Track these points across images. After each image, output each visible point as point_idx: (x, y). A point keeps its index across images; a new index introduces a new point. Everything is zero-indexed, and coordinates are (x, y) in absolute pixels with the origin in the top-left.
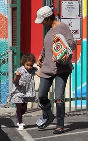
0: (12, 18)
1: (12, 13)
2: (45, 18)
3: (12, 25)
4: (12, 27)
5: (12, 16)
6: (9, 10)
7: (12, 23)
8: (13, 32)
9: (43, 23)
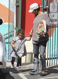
0: (16, 11)
3: (16, 15)
4: (16, 17)
6: (15, 7)
7: (16, 14)
8: (16, 19)
9: (33, 12)
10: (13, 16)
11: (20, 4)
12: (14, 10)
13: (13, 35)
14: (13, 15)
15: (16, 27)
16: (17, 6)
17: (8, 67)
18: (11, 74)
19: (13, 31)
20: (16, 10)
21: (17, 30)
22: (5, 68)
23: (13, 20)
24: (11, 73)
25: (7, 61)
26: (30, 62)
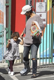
0: (6, 12)
3: (6, 16)
4: (6, 17)
7: (6, 14)
8: (6, 20)
10: (3, 17)
11: (10, 4)
13: (3, 35)
14: (3, 15)
15: (5, 27)
16: (7, 7)
18: (1, 75)
19: (3, 31)
20: (6, 10)
21: (7, 30)
23: (3, 20)
26: (20, 63)
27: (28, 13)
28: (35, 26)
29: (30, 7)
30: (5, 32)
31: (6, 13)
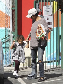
1: (13, 13)
2: (33, 15)
5: (13, 14)
6: (11, 11)
9: (31, 18)
10: (9, 21)
11: (16, 8)
12: (10, 14)
13: (10, 39)
14: (9, 19)
15: (12, 31)
16: (13, 11)
17: (6, 72)
18: (8, 79)
19: (10, 36)
21: (14, 34)
22: (3, 73)
23: (10, 24)
24: (9, 77)
25: (5, 65)
26: (28, 66)
27: (34, 17)
28: (41, 29)
29: (36, 10)
30: (12, 36)
31: (13, 17)
